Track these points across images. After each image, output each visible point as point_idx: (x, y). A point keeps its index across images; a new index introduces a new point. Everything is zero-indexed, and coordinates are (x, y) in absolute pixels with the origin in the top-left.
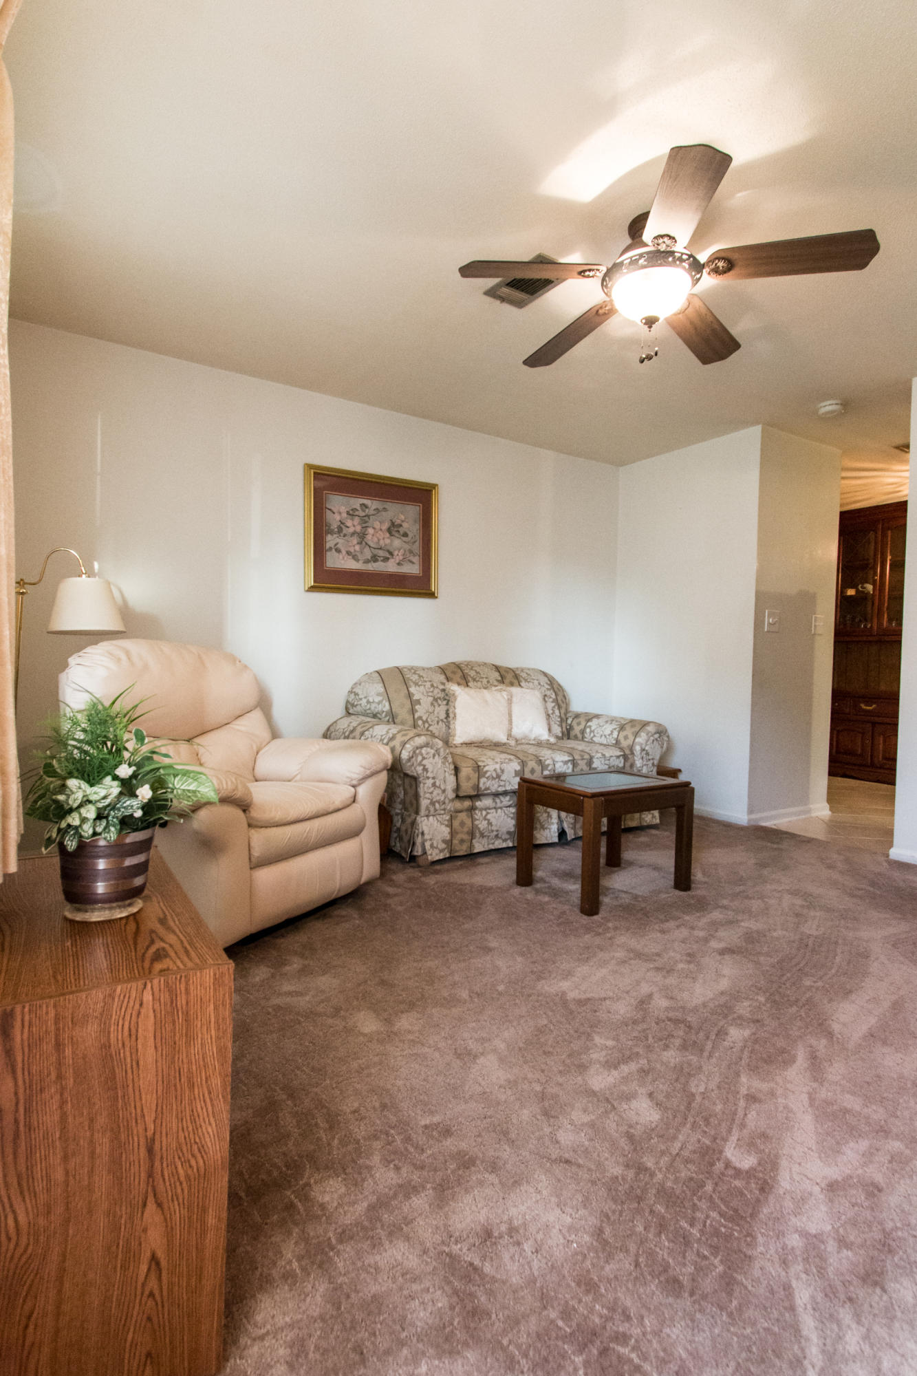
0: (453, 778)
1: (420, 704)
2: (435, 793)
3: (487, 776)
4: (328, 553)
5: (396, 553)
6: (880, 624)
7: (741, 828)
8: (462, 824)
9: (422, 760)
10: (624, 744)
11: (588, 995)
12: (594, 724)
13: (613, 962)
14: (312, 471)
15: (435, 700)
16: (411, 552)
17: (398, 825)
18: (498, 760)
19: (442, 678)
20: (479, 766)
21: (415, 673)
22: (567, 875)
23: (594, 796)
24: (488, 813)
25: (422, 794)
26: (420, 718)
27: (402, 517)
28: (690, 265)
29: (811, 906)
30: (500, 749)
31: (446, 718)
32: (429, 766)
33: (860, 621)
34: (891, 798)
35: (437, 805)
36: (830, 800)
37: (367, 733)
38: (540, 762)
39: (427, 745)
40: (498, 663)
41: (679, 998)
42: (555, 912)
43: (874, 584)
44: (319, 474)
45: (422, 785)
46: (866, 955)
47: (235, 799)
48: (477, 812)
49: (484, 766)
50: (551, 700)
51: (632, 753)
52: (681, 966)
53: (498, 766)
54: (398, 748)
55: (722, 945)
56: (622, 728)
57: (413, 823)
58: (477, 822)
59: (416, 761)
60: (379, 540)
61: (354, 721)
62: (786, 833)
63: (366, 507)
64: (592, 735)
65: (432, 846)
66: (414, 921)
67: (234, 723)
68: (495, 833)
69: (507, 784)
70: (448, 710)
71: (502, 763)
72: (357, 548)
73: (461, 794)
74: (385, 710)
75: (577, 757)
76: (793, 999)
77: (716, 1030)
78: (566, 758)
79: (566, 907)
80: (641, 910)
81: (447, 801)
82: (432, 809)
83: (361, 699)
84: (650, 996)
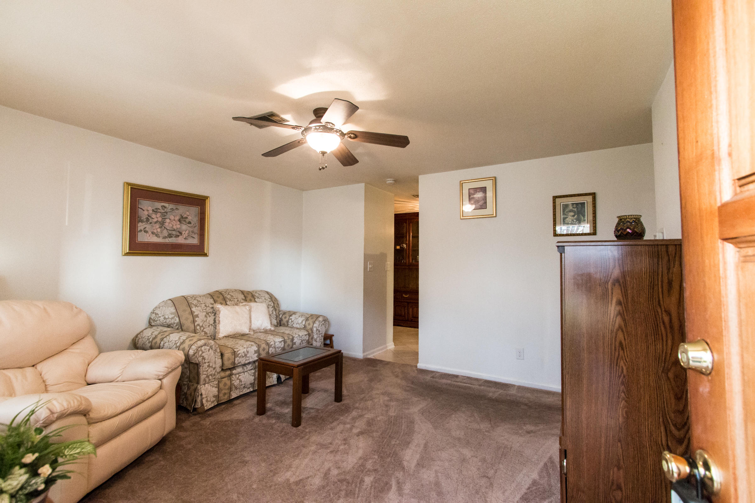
0: (220, 361)
1: (198, 317)
2: (209, 371)
3: (239, 356)
4: (139, 234)
5: (183, 233)
6: (409, 261)
7: (360, 361)
8: (225, 384)
9: (202, 354)
10: (309, 327)
11: (301, 478)
12: (293, 317)
13: (311, 453)
14: (130, 187)
15: (208, 314)
16: (193, 232)
17: (185, 391)
18: (245, 346)
19: (212, 301)
20: (235, 352)
21: (195, 299)
22: (283, 403)
23: (298, 366)
24: (239, 376)
25: (201, 373)
26: (198, 325)
27: (188, 213)
28: (340, 134)
29: (391, 400)
30: (245, 338)
31: (214, 323)
32: (206, 357)
33: (402, 259)
34: (417, 334)
35: (210, 377)
36: (395, 339)
37: (165, 339)
38: (268, 344)
39: (205, 345)
40: (242, 289)
41: (342, 467)
42: (279, 429)
43: (406, 244)
44: (133, 188)
45: (201, 367)
46: (412, 422)
47: (80, 411)
48: (233, 376)
49: (238, 351)
50: (271, 307)
51: (312, 332)
52: (342, 447)
53: (245, 350)
54: (187, 349)
55: (358, 430)
56: (307, 319)
57: (196, 390)
58: (233, 382)
59: (198, 354)
60: (173, 226)
61: (155, 331)
62: (379, 360)
63: (165, 207)
64: (292, 323)
65: (207, 401)
66: (199, 454)
67: (71, 347)
68: (243, 386)
69: (250, 358)
70: (215, 319)
71: (247, 348)
72: (159, 230)
73: (224, 368)
74: (176, 322)
75: (286, 338)
76: (388, 453)
77: (359, 480)
78: (281, 340)
79: (284, 424)
80: (321, 418)
81: (216, 374)
82: (207, 380)
83: (160, 317)
84: (329, 469)
